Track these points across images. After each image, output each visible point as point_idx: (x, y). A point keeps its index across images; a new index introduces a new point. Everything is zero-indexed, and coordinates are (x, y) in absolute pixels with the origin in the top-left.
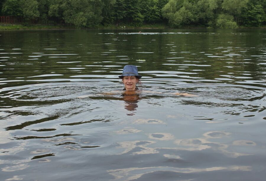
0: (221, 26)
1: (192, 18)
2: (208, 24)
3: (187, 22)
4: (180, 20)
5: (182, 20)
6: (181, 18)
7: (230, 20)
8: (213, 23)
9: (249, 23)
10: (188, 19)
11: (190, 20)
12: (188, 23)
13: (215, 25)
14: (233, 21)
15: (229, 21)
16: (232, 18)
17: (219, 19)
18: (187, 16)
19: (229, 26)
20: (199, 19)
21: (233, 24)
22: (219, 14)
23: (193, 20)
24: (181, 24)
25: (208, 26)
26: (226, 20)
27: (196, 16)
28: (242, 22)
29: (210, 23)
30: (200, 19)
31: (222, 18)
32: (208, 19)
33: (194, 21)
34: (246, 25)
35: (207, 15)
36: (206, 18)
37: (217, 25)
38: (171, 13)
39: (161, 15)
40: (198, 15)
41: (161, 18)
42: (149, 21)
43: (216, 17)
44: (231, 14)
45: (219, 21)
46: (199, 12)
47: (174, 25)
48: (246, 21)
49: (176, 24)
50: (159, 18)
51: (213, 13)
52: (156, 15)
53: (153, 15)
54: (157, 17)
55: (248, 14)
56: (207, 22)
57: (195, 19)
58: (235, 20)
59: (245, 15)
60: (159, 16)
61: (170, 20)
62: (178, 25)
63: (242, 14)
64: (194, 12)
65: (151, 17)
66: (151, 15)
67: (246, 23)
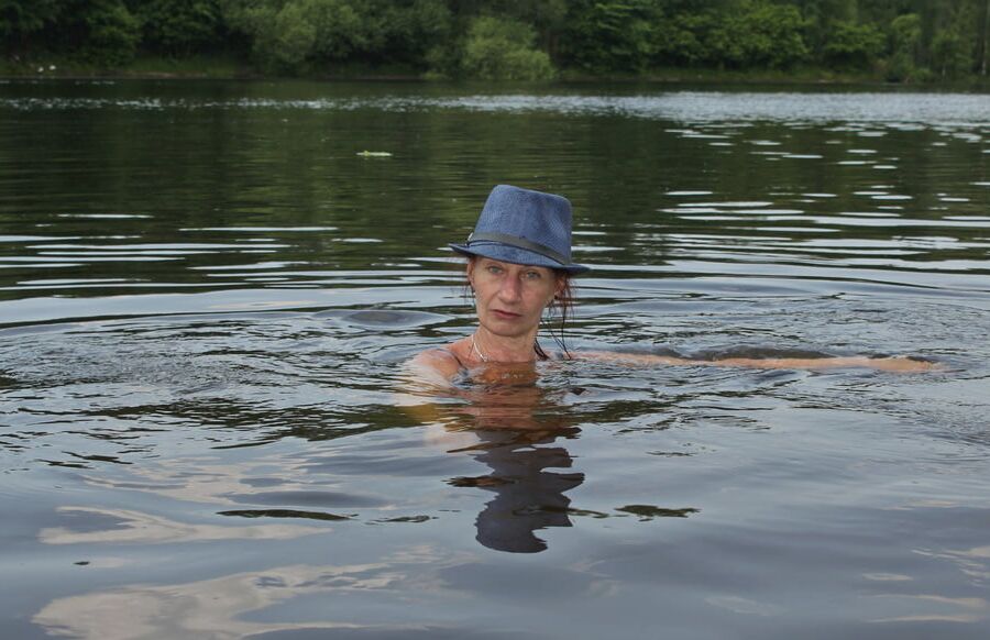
0: (485, 69)
1: (357, 32)
2: (427, 58)
3: (336, 49)
4: (306, 38)
5: (313, 38)
6: (310, 31)
7: (520, 41)
8: (448, 54)
9: (599, 57)
10: (337, 34)
11: (348, 42)
12: (340, 54)
13: (457, 62)
14: (533, 49)
15: (515, 45)
16: (529, 32)
17: (474, 36)
18: (336, 24)
19: (519, 66)
20: (386, 36)
21: (534, 61)
22: (475, 18)
23: (361, 39)
24: (309, 59)
25: (426, 67)
26: (506, 43)
27: (376, 25)
28: (571, 51)
29: (435, 54)
30: (392, 38)
31: (485, 36)
32: (425, 38)
33: (365, 48)
34: (588, 65)
35: (423, 18)
36: (420, 33)
37: (466, 62)
38: (265, 7)
39: (220, 18)
40: (384, 20)
41: (221, 28)
42: (167, 42)
43: (460, 30)
44: (525, 18)
45: (476, 47)
46: (385, 6)
47: (280, 61)
48: (587, 48)
49: (286, 56)
50: (208, 28)
51: (448, 13)
52: (197, 17)
53: (183, 17)
54: (198, 26)
55: (594, 19)
56: (422, 52)
57: (370, 36)
58: (538, 44)
59: (583, 24)
60: (206, 20)
61: (258, 41)
62: (295, 61)
63: (570, 16)
64: (366, 7)
65: (171, 26)
66: (175, 14)
67: (587, 59)
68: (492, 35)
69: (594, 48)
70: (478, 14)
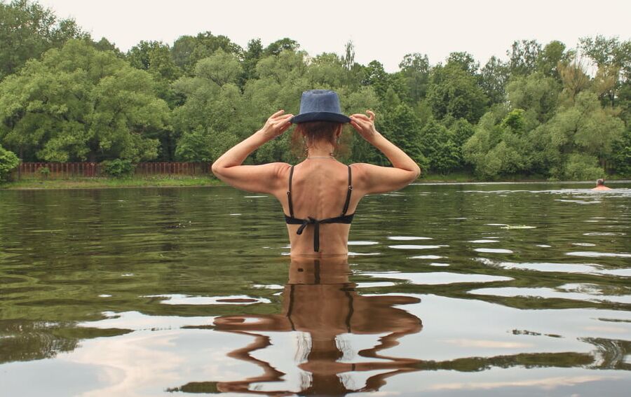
0: (576, 176)
1: (519, 162)
2: (550, 172)
3: (511, 169)
4: (498, 165)
5: (500, 165)
6: (499, 162)
7: (591, 164)
8: (559, 170)
9: (627, 170)
10: (511, 163)
11: (515, 166)
12: (512, 171)
13: (563, 174)
14: (598, 167)
15: (588, 165)
16: (595, 160)
17: (570, 162)
18: (510, 159)
19: (590, 175)
20: (532, 163)
21: (597, 172)
22: (569, 154)
23: (521, 165)
24: (499, 173)
25: (550, 176)
26: (585, 164)
27: (527, 158)
28: (615, 167)
29: (553, 170)
30: (534, 164)
31: (575, 162)
32: (549, 163)
33: (523, 168)
34: (622, 173)
35: (548, 156)
36: (546, 161)
37: (567, 173)
38: (480, 153)
39: (462, 158)
40: (531, 156)
41: (462, 162)
42: (440, 168)
43: (564, 160)
44: (593, 154)
45: (571, 167)
46: (532, 151)
47: (487, 175)
48: (621, 166)
49: (489, 173)
50: (457, 162)
51: (559, 153)
52: (452, 158)
53: (446, 158)
54: (453, 161)
55: (624, 154)
56: (547, 169)
57: (525, 164)
58: (600, 164)
59: (620, 156)
60: (456, 159)
61: (477, 167)
62: (494, 174)
63: (614, 152)
64: (523, 151)
65: (442, 161)
66: (443, 157)
67: (622, 171)
68: (578, 162)
69: (625, 166)
70: (572, 153)
